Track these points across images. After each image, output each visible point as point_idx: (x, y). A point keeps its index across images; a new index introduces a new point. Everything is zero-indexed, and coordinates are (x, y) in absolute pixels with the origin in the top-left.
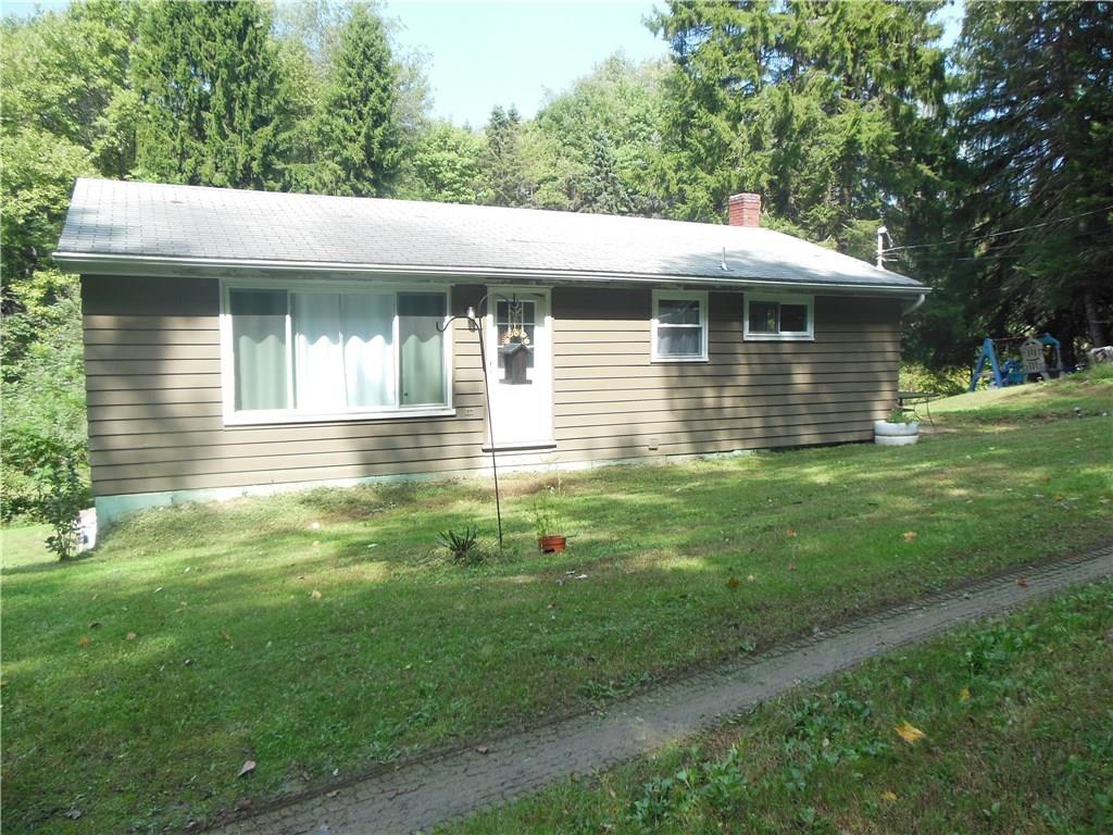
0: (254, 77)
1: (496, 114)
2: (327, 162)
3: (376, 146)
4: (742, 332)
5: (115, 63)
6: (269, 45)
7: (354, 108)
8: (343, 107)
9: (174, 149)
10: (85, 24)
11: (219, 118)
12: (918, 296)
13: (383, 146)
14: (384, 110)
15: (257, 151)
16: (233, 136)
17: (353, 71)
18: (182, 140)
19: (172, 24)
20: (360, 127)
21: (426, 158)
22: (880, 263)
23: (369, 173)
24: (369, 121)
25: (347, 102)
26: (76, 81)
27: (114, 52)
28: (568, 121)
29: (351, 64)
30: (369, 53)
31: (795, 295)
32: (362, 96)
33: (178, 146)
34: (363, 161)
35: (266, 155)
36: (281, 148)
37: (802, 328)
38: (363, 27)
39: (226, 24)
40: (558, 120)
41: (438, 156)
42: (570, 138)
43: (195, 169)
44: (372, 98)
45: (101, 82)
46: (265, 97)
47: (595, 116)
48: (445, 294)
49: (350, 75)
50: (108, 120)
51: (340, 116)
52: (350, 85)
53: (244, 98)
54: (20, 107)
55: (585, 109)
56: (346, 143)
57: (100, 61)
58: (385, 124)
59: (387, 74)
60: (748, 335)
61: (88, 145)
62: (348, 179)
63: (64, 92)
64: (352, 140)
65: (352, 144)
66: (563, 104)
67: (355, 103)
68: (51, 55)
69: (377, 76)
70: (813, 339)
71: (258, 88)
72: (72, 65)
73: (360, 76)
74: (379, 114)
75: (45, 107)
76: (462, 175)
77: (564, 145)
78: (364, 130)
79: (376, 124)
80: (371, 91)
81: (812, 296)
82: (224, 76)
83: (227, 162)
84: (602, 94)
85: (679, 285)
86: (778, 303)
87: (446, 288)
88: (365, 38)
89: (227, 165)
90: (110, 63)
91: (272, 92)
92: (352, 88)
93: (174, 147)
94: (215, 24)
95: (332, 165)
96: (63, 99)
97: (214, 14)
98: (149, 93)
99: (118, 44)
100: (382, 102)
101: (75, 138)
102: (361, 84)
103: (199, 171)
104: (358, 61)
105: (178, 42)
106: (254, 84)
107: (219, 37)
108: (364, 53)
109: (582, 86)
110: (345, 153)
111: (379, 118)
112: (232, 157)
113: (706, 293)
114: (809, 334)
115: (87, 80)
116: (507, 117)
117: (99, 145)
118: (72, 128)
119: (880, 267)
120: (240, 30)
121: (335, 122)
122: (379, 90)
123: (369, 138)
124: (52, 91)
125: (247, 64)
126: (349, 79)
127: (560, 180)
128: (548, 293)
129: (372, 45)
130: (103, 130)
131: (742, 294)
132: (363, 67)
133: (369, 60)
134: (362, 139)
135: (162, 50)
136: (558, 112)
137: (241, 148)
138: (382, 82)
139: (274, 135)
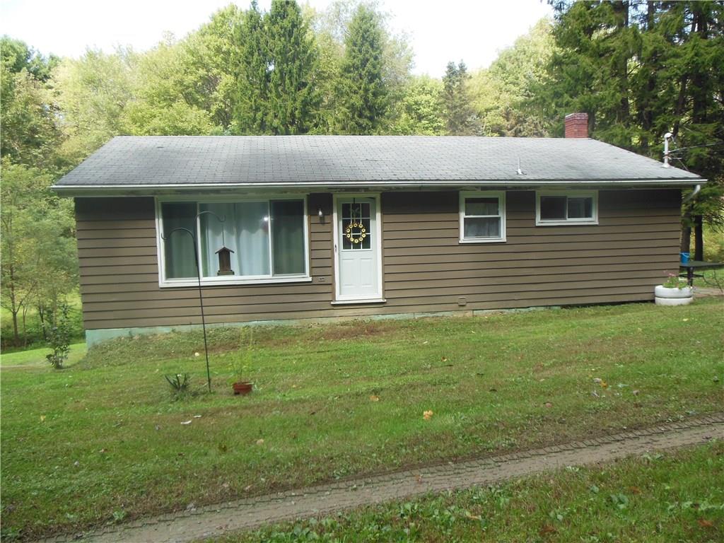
0: (298, 58)
1: (450, 68)
2: (341, 108)
3: (370, 95)
4: (535, 219)
5: (223, 59)
6: (308, 37)
7: (356, 72)
8: (350, 72)
9: (251, 107)
10: (208, 37)
11: (277, 86)
12: (694, 186)
13: (375, 95)
14: (376, 72)
15: (298, 104)
16: (285, 96)
17: (356, 49)
18: (255, 101)
19: (251, 32)
20: (361, 84)
21: (411, 100)
22: (666, 160)
23: (367, 113)
24: (366, 79)
25: (352, 69)
26: (202, 72)
27: (223, 53)
28: (509, 67)
29: (355, 45)
30: (366, 36)
31: (577, 191)
32: (362, 64)
33: (253, 106)
34: (362, 105)
35: (304, 106)
36: (314, 101)
37: (588, 215)
38: (362, 20)
39: (281, 28)
40: (503, 67)
41: (418, 98)
42: (511, 79)
43: (262, 118)
44: (368, 65)
45: (215, 71)
46: (304, 70)
47: (529, 61)
48: (303, 200)
49: (354, 51)
50: (219, 94)
51: (347, 78)
52: (354, 58)
53: (290, 72)
54: (172, 90)
55: (521, 56)
56: (351, 94)
57: (215, 59)
58: (377, 80)
59: (377, 48)
60: (539, 221)
61: (208, 109)
62: (353, 118)
63: (196, 80)
64: (355, 92)
65: (355, 96)
66: (507, 55)
67: (357, 69)
68: (190, 58)
69: (370, 50)
70: (597, 223)
71: (300, 65)
72: (200, 63)
73: (360, 51)
74: (373, 75)
75: (186, 89)
76: (435, 109)
77: (506, 84)
78: (363, 86)
79: (371, 81)
80: (368, 60)
81: (597, 191)
82: (279, 60)
83: (280, 112)
84: (535, 45)
85: (477, 187)
86: (566, 197)
87: (303, 197)
88: (364, 27)
89: (280, 115)
90: (220, 60)
91: (308, 67)
92: (355, 60)
93: (251, 105)
94: (275, 29)
95: (344, 109)
96: (195, 84)
97: (274, 23)
98: (238, 75)
99: (224, 48)
100: (374, 67)
101: (200, 106)
102: (361, 56)
103: (264, 119)
104: (359, 42)
105: (254, 43)
106: (297, 63)
107: (277, 37)
108: (363, 36)
109: (520, 41)
110: (352, 101)
111: (373, 77)
112: (283, 110)
113: (504, 192)
114: (594, 219)
115: (208, 71)
116: (458, 69)
117: (214, 108)
118: (200, 100)
119: (666, 165)
120: (290, 31)
121: (345, 82)
122: (372, 59)
123: (366, 90)
124: (189, 79)
125: (293, 51)
126: (354, 54)
127: (501, 108)
128: (378, 196)
129: (368, 31)
130: (216, 99)
131: (534, 192)
132: (362, 45)
133: (367, 41)
134: (361, 92)
135: (246, 49)
136: (503, 61)
137: (289, 103)
138: (374, 54)
139: (309, 94)
